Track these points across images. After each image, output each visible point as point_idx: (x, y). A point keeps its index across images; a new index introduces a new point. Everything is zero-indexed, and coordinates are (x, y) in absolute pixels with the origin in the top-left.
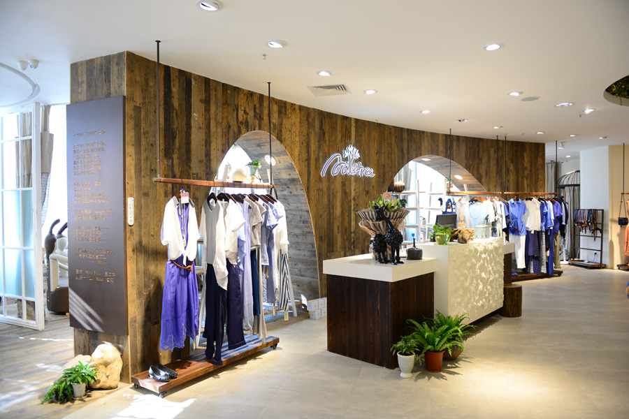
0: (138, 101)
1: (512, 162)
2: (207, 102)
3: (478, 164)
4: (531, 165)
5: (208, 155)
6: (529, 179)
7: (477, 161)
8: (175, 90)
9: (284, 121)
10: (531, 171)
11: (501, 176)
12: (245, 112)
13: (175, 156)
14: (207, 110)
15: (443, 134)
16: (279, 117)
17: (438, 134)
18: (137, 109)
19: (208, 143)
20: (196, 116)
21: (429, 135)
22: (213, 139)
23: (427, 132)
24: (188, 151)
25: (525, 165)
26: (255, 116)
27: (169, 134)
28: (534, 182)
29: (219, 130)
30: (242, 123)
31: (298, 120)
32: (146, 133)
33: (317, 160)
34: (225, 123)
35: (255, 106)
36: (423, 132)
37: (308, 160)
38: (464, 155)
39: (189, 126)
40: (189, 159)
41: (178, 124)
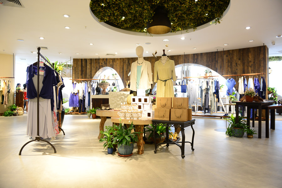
0: (75, 66)
1: (240, 59)
2: (91, 63)
3: (215, 64)
4: (255, 59)
5: (91, 74)
6: (253, 68)
7: (214, 62)
8: (83, 63)
9: (114, 63)
10: (254, 62)
11: (231, 68)
12: (102, 63)
13: (83, 75)
14: (91, 65)
15: (192, 54)
16: (112, 63)
17: (189, 55)
18: (75, 68)
19: (91, 71)
20: (88, 67)
21: (184, 56)
22: (92, 71)
24: (86, 74)
25: (250, 60)
26: (105, 64)
27: (82, 71)
28: (256, 68)
29: (94, 68)
30: (100, 66)
31: (119, 62)
32: (77, 72)
33: (127, 72)
34: (96, 67)
35: (105, 62)
36: (180, 55)
37: (123, 72)
38: (205, 61)
39: (86, 69)
40: (86, 75)
41: (84, 69)
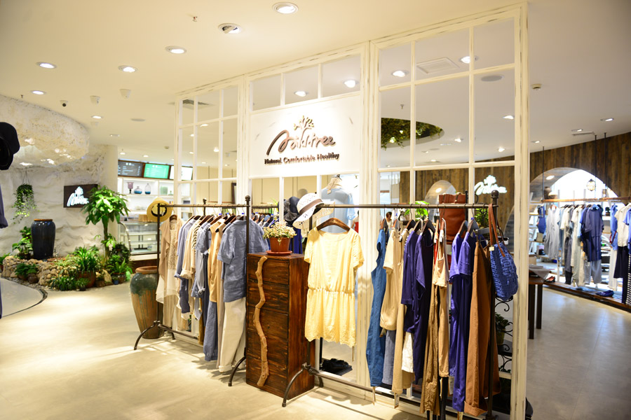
17: (564, 148)
23: (553, 150)
38: (590, 160)
